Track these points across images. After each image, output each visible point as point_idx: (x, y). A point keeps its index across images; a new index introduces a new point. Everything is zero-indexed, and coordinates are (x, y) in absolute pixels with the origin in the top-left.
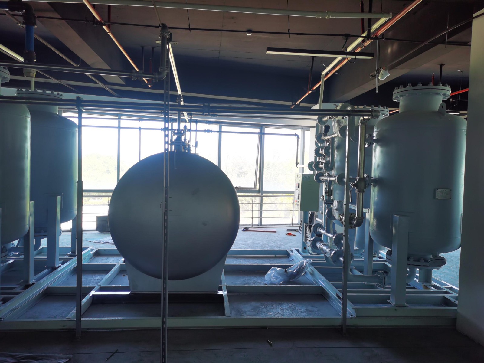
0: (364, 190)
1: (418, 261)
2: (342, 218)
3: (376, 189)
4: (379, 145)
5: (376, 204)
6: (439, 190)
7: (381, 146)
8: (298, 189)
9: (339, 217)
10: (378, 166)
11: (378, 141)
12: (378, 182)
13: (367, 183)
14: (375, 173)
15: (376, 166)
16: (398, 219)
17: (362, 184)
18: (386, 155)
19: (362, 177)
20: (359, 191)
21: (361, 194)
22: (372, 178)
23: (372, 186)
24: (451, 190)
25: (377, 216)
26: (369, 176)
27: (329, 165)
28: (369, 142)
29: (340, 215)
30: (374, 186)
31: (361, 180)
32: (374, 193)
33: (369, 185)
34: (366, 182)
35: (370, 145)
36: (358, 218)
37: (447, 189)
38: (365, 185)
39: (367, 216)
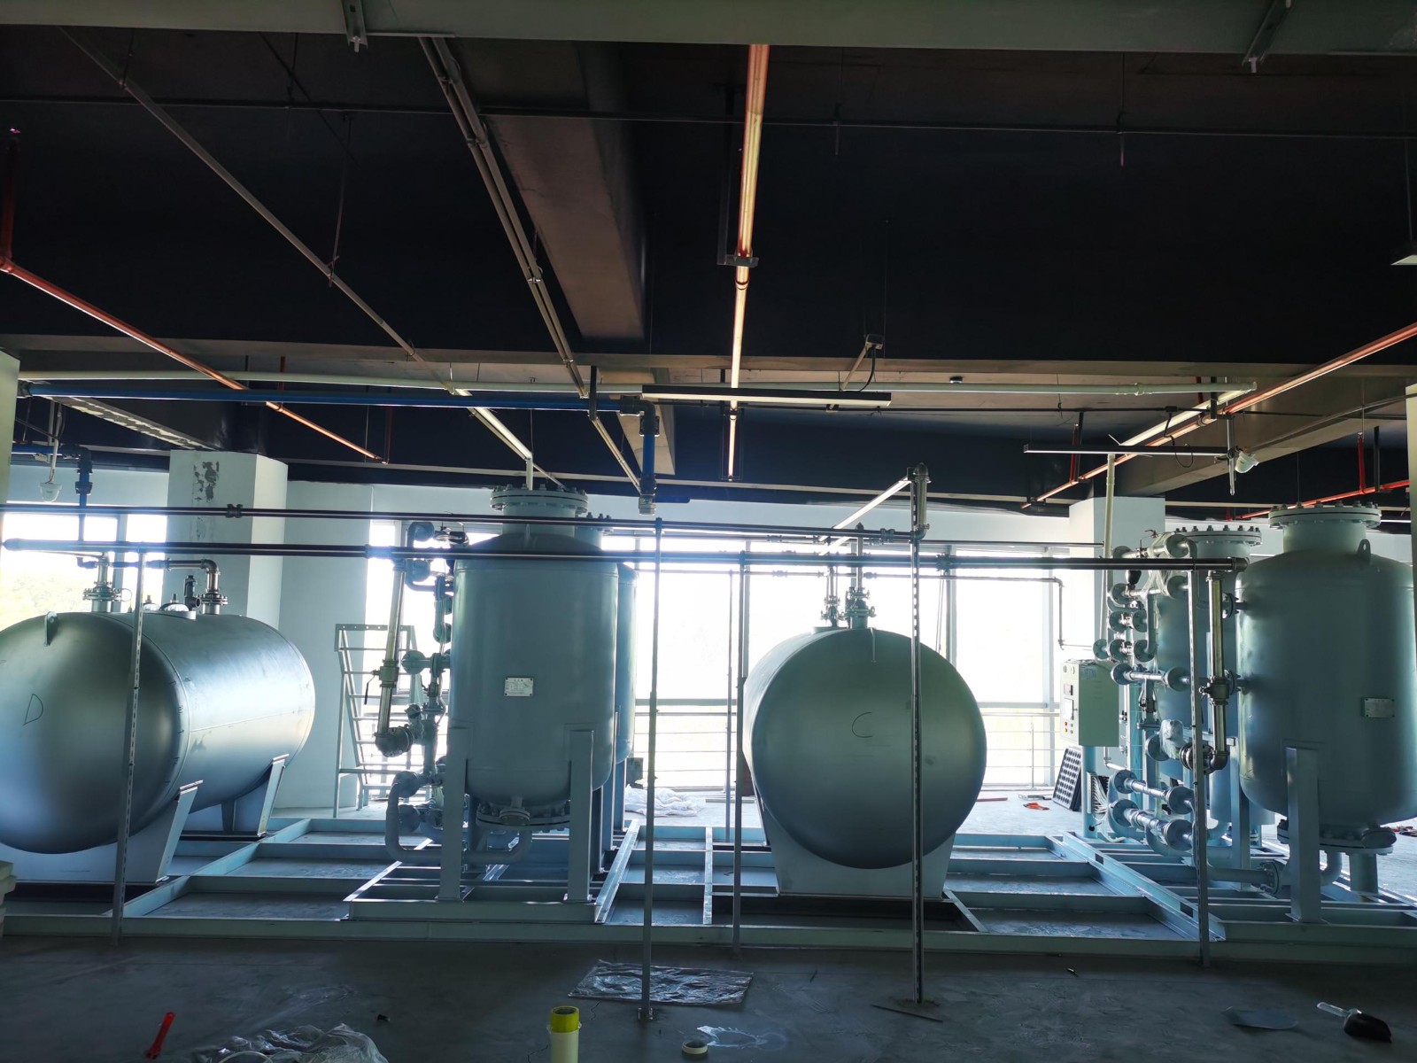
0: (1227, 700)
1: (1343, 837)
2: (1185, 756)
3: (1249, 698)
4: (1248, 614)
5: (1250, 728)
6: (1370, 700)
7: (1254, 616)
8: (1071, 697)
9: (1178, 752)
10: (1250, 654)
11: (1245, 606)
12: (1250, 684)
13: (1231, 686)
14: (1244, 667)
15: (1245, 654)
16: (1296, 754)
17: (1222, 690)
18: (1264, 634)
19: (1221, 675)
20: (1217, 703)
21: (1221, 707)
22: (1239, 676)
23: (1240, 693)
24: (1393, 700)
25: (1254, 751)
26: (1233, 674)
27: (1146, 650)
28: (1228, 608)
29: (1178, 749)
30: (1245, 693)
31: (1217, 681)
32: (1245, 706)
33: (1235, 691)
34: (1228, 685)
35: (1232, 613)
36: (1219, 753)
37: (1386, 698)
38: (1228, 689)
39: (1233, 752)
